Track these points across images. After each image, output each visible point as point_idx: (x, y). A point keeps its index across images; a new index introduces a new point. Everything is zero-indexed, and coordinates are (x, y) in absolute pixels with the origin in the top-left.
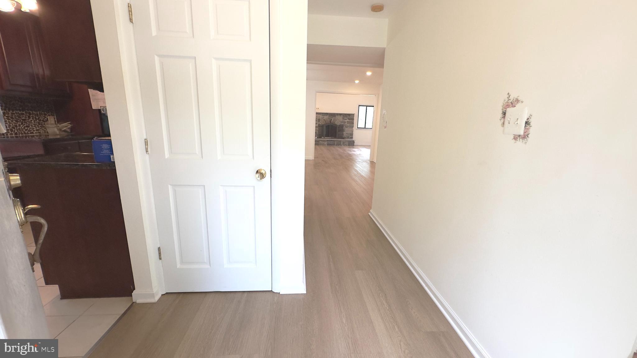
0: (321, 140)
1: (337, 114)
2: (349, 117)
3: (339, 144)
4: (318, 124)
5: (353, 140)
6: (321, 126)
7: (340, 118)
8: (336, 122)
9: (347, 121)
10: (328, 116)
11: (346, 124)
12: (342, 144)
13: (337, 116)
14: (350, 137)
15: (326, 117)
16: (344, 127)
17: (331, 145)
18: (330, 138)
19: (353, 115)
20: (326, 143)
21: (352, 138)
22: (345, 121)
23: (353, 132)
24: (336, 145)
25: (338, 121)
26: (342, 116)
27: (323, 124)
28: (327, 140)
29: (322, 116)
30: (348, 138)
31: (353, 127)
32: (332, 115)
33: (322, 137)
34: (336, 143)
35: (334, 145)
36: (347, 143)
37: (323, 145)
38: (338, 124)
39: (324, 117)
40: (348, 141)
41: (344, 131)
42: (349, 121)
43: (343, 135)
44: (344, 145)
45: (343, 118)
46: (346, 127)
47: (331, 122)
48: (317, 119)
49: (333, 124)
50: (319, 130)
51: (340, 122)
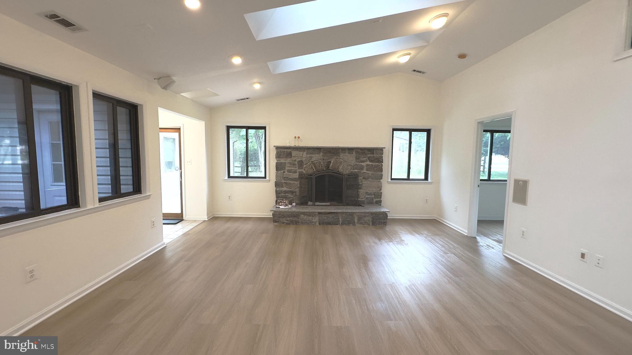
0: (304, 213)
1: (344, 150)
2: (372, 155)
3: (349, 221)
4: (298, 174)
5: (383, 210)
6: (307, 178)
7: (351, 159)
8: (341, 168)
9: (367, 165)
10: (321, 154)
11: (365, 171)
12: (356, 220)
13: (341, 155)
14: (375, 200)
15: (316, 157)
16: (360, 178)
17: (329, 224)
18: (328, 204)
19: (380, 150)
20: (316, 219)
21: (379, 203)
22: (363, 164)
23: (381, 190)
24: (342, 224)
25: (345, 166)
26: (354, 152)
27: (310, 171)
28: (320, 213)
29: (307, 154)
30: (371, 203)
31: (381, 177)
32: (330, 152)
33: (310, 203)
34: (340, 219)
35: (336, 223)
36: (368, 219)
37: (309, 223)
38: (345, 173)
39: (311, 157)
40: (372, 213)
41: (361, 188)
42: (370, 163)
43: (358, 196)
44: (361, 223)
45: (357, 158)
46: (364, 178)
47: (328, 167)
48: (296, 162)
49: (334, 173)
50: (301, 187)
51: (349, 167)
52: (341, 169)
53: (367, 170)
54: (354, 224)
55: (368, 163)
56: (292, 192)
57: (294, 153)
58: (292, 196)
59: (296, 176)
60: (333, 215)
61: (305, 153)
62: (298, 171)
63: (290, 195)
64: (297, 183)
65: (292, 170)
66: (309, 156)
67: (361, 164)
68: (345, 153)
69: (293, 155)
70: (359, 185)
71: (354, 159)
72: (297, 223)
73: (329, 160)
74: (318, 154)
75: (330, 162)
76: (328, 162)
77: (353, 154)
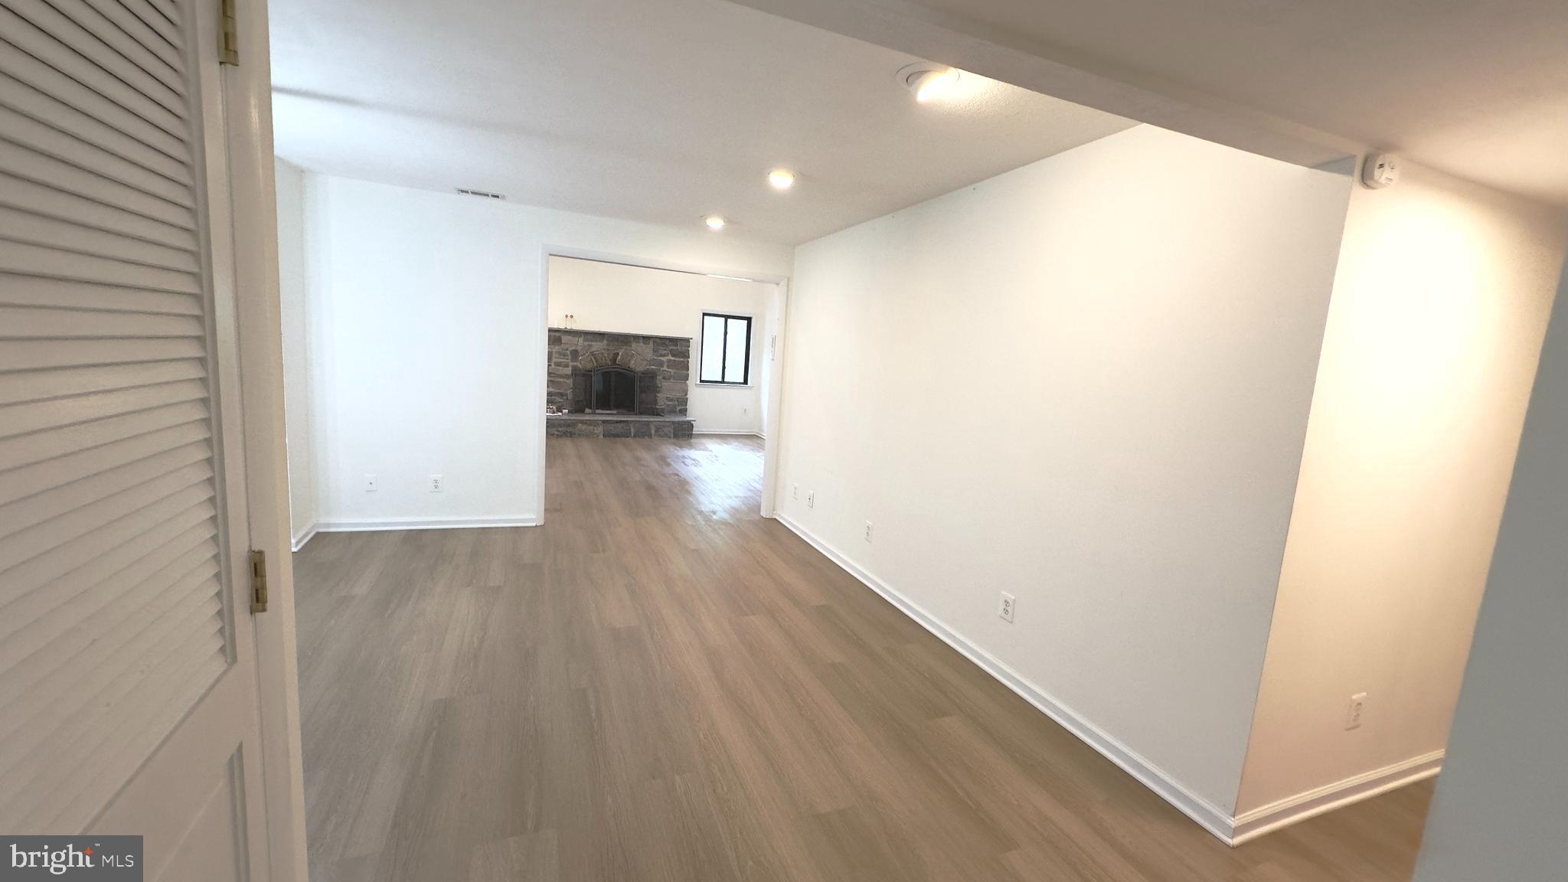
0: (582, 422)
1: (637, 337)
2: (674, 348)
3: (643, 433)
4: (570, 368)
5: (688, 419)
6: (584, 375)
7: (647, 351)
8: (632, 362)
9: (669, 361)
10: (605, 342)
11: (665, 368)
12: (653, 432)
13: (634, 345)
14: (678, 408)
15: (598, 346)
16: (658, 377)
17: (617, 436)
18: (615, 412)
19: (686, 341)
20: (600, 430)
21: (684, 412)
22: (662, 358)
23: (686, 394)
24: (635, 436)
25: (639, 361)
26: (651, 343)
27: (589, 366)
28: (604, 422)
29: (585, 340)
30: (673, 412)
31: (686, 377)
32: (617, 340)
33: (587, 410)
34: (632, 430)
35: (627, 435)
36: (669, 430)
37: (589, 436)
38: (638, 369)
39: (590, 346)
40: (673, 423)
41: (659, 392)
42: (673, 358)
43: (656, 402)
44: (660, 436)
45: (655, 351)
46: (664, 378)
47: (614, 360)
48: (568, 352)
49: (624, 369)
50: (574, 388)
51: (645, 362)
52: (632, 364)
53: (668, 367)
54: (650, 436)
55: (670, 358)
56: (561, 395)
57: (565, 339)
58: (561, 400)
59: (568, 371)
60: (622, 425)
61: (581, 340)
62: (571, 364)
63: (559, 399)
64: (570, 382)
65: (561, 362)
66: (587, 343)
67: (660, 358)
68: (638, 342)
69: (563, 342)
70: (658, 387)
71: (652, 351)
72: (571, 435)
73: (616, 351)
74: (600, 341)
75: (618, 354)
76: (615, 354)
77: (649, 344)
